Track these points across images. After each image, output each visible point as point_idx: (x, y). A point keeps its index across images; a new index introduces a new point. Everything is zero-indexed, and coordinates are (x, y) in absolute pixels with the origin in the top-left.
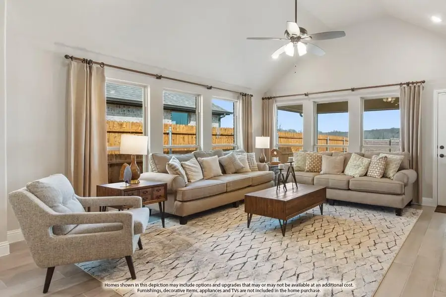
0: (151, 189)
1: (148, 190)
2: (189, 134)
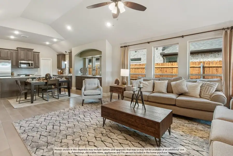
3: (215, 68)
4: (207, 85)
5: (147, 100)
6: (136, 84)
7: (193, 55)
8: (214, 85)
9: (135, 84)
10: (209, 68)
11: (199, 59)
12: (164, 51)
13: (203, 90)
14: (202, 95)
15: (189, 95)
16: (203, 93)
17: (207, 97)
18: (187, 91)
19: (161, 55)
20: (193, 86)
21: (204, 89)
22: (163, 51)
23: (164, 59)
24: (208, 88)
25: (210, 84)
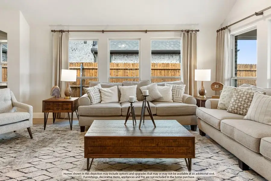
0: (61, 103)
1: (60, 103)
2: (165, 70)
3: (159, 71)
4: (177, 88)
5: (120, 115)
6: (94, 93)
7: (128, 55)
8: (182, 87)
9: (92, 93)
10: (154, 70)
11: (133, 61)
12: (95, 47)
13: (174, 94)
14: (175, 99)
15: (162, 101)
16: (175, 97)
17: (180, 100)
18: (161, 96)
19: (92, 52)
20: (164, 90)
21: (175, 92)
22: (93, 46)
23: (95, 57)
24: (179, 91)
25: (180, 87)
